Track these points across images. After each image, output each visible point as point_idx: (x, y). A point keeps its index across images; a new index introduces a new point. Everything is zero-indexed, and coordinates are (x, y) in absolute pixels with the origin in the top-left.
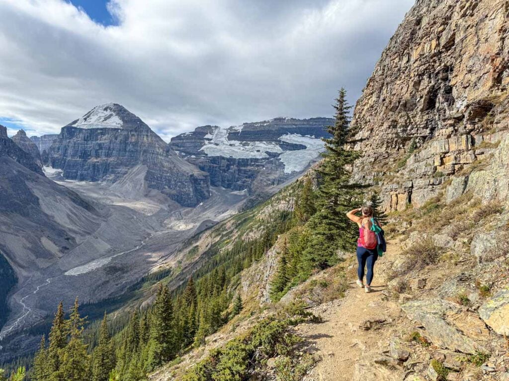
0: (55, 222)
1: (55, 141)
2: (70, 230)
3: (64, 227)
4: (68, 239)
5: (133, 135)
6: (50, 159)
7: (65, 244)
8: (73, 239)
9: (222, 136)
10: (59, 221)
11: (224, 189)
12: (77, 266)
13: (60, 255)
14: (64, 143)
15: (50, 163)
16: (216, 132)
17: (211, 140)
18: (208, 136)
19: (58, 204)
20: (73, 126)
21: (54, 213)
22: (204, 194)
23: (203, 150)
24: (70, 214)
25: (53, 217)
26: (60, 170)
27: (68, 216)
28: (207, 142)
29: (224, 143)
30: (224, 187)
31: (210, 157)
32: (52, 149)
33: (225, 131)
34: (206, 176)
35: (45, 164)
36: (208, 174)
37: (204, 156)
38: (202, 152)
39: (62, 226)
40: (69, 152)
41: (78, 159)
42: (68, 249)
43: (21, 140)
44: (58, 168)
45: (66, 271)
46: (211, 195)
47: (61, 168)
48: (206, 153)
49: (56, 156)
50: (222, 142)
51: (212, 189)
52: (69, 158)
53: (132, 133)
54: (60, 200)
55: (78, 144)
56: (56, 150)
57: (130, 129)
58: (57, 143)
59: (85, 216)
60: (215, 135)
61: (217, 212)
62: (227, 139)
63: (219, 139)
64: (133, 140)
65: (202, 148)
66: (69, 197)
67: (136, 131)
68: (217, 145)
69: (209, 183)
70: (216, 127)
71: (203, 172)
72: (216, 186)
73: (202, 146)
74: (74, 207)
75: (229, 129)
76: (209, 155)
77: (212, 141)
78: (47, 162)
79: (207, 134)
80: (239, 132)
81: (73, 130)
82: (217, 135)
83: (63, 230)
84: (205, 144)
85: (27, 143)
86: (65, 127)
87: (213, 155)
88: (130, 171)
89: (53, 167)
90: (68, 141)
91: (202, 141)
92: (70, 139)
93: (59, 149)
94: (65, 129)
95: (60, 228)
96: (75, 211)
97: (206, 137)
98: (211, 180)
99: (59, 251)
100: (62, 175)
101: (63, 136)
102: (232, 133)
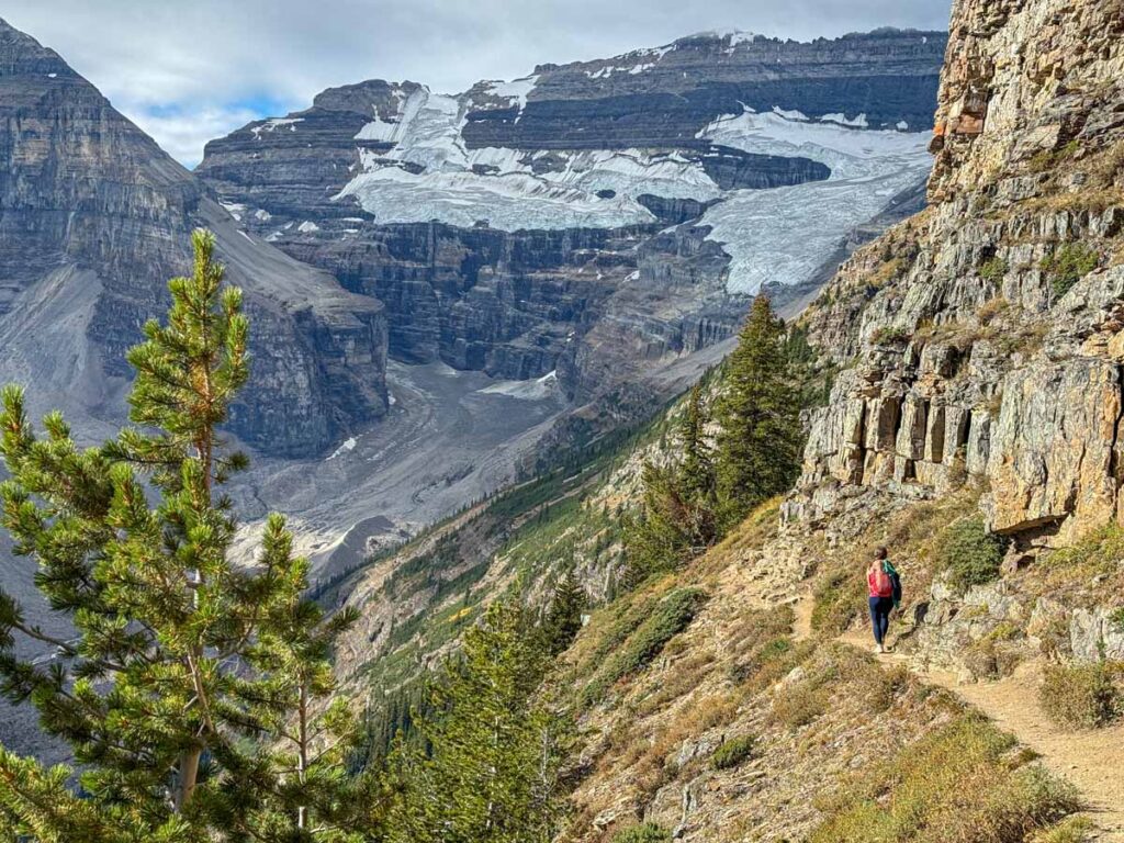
5: (31, 133)
9: (438, 131)
11: (453, 372)
16: (410, 109)
17: (389, 146)
18: (376, 130)
22: (362, 401)
23: (352, 198)
28: (368, 158)
29: (451, 159)
30: (452, 363)
31: (385, 229)
33: (454, 106)
34: (366, 318)
36: (375, 305)
37: (357, 226)
38: (350, 206)
46: (392, 400)
48: (366, 208)
50: (440, 156)
51: (401, 375)
53: (26, 124)
57: (17, 106)
60: (403, 128)
61: (424, 480)
62: (462, 143)
63: (423, 144)
64: (32, 158)
65: (348, 189)
67: (44, 116)
68: (415, 169)
69: (383, 350)
70: (411, 88)
71: (353, 296)
72: (418, 360)
73: (348, 177)
75: (469, 94)
76: (381, 220)
77: (392, 155)
79: (371, 120)
80: (516, 107)
82: (414, 123)
84: (360, 169)
87: (395, 219)
88: (22, 297)
91: (349, 154)
97: (367, 132)
98: (392, 334)
102: (481, 115)
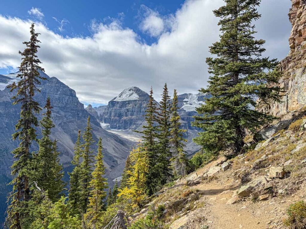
0: (107, 152)
1: (105, 109)
2: (115, 156)
3: (112, 155)
4: (114, 161)
5: (144, 103)
6: (103, 119)
7: (112, 164)
8: (117, 161)
9: (194, 99)
10: (109, 152)
11: (197, 131)
12: (119, 177)
13: (110, 170)
14: (110, 110)
15: (104, 121)
16: (190, 97)
17: (187, 102)
18: (186, 100)
19: (108, 142)
20: (114, 100)
21: (107, 148)
22: (185, 135)
23: (183, 108)
24: (114, 147)
25: (106, 149)
26: (108, 124)
27: (114, 149)
28: (185, 103)
29: (196, 103)
30: (197, 130)
31: (187, 112)
32: (104, 113)
33: (196, 96)
34: (185, 124)
35: (101, 121)
36: (187, 122)
37: (184, 112)
38: (183, 110)
39: (111, 154)
40: (112, 114)
41: (117, 118)
42: (114, 167)
43: (90, 110)
44: (107, 123)
45: (113, 179)
46: (189, 135)
47: (108, 123)
48: (185, 110)
49: (106, 117)
50: (194, 102)
51: (190, 131)
52: (112, 118)
53: (144, 102)
54: (110, 140)
55: (117, 110)
56: (106, 114)
57: (143, 100)
58: (107, 110)
59: (121, 148)
60: (189, 99)
61: (194, 145)
62: (197, 101)
63: (192, 101)
64: (144, 106)
65: (182, 107)
66: (114, 139)
67: (146, 101)
68: (191, 104)
69: (188, 128)
70: (190, 94)
71: (184, 121)
72: (192, 129)
73: (182, 106)
74: (116, 144)
75: (198, 94)
76: (187, 111)
77: (188, 103)
78: (102, 120)
79: (185, 98)
80: (204, 96)
81: (114, 102)
82: (191, 99)
83: (111, 157)
84: (184, 105)
85: (92, 111)
86: (110, 102)
87: (189, 111)
88: (143, 122)
89: (105, 123)
90: (112, 108)
91: (182, 103)
92: (113, 107)
93: (107, 113)
94: (110, 103)
95: (110, 155)
96: (116, 146)
97: (185, 100)
98: (189, 126)
99: (110, 168)
100: (109, 127)
101: (109, 106)
102: (199, 97)
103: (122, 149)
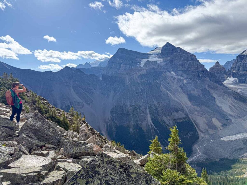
0: (222, 110)
1: (233, 64)
2: (230, 115)
3: (227, 113)
4: (227, 120)
6: (231, 74)
7: (225, 122)
8: (231, 120)
10: (225, 110)
12: (229, 135)
13: (221, 128)
14: (238, 64)
15: (231, 75)
19: (225, 100)
20: (243, 54)
21: (222, 106)
24: (231, 106)
25: (221, 107)
26: (236, 79)
27: (230, 107)
32: (232, 68)
35: (229, 76)
39: (225, 112)
40: (241, 68)
41: (246, 72)
42: (226, 125)
43: (217, 67)
44: (235, 78)
45: (222, 137)
47: (237, 78)
49: (234, 71)
52: (241, 72)
54: (226, 98)
55: (245, 64)
56: (234, 68)
58: (235, 65)
66: (233, 96)
74: (234, 102)
78: (230, 75)
81: (243, 56)
83: (226, 115)
86: (238, 56)
89: (233, 78)
90: (240, 63)
92: (241, 61)
93: (235, 68)
94: (239, 57)
95: (224, 113)
96: (234, 104)
99: (221, 126)
100: (237, 81)
101: (237, 61)
103: (240, 107)
